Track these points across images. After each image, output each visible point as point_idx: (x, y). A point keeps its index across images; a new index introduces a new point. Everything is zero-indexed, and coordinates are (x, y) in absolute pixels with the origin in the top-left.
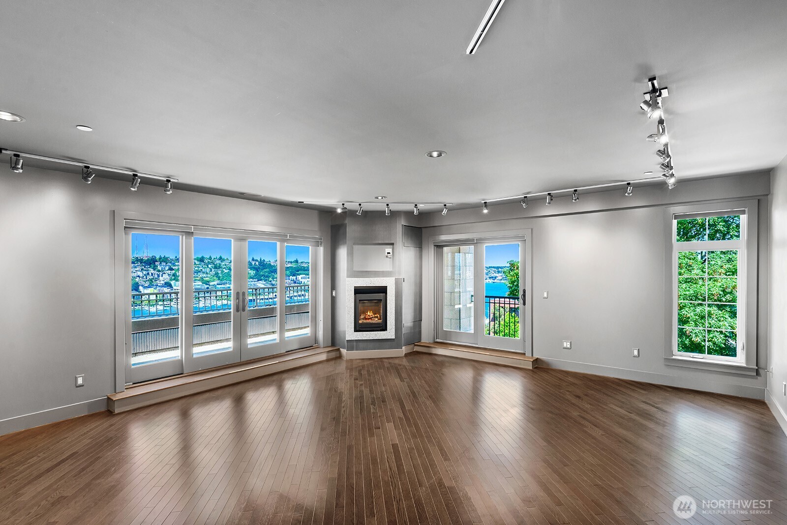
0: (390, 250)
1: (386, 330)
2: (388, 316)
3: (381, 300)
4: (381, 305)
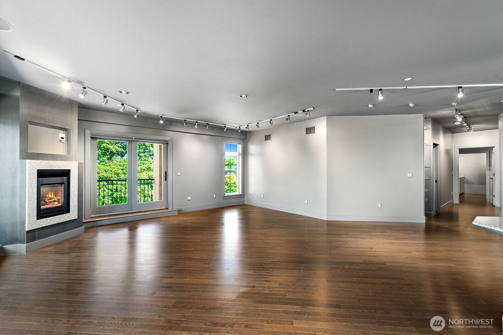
0: (64, 136)
1: (69, 212)
2: (71, 198)
3: (64, 183)
4: (62, 189)
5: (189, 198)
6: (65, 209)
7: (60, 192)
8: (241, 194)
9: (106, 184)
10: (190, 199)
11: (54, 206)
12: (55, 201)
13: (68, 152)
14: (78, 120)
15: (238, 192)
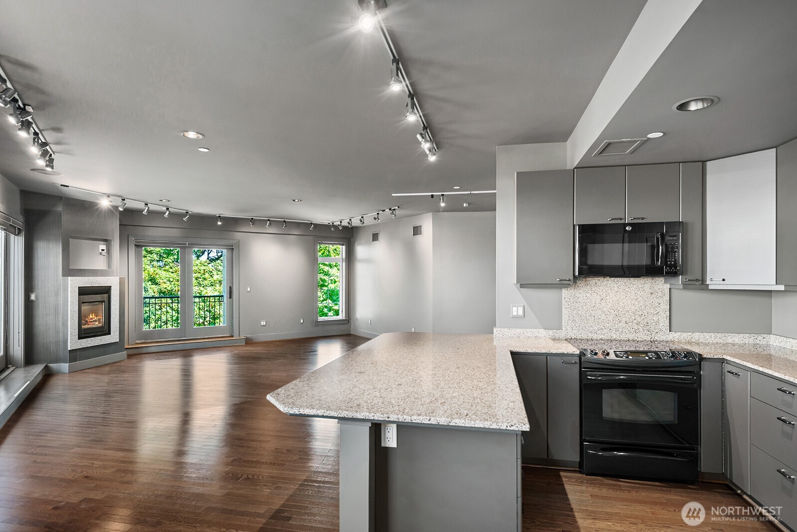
0: (104, 247)
1: (109, 333)
2: (112, 318)
3: (104, 302)
4: (103, 307)
5: (263, 323)
6: (105, 330)
7: (101, 311)
8: (344, 319)
9: (171, 301)
10: (265, 324)
11: (94, 326)
12: (96, 321)
13: (109, 266)
14: (120, 225)
15: (342, 316)
